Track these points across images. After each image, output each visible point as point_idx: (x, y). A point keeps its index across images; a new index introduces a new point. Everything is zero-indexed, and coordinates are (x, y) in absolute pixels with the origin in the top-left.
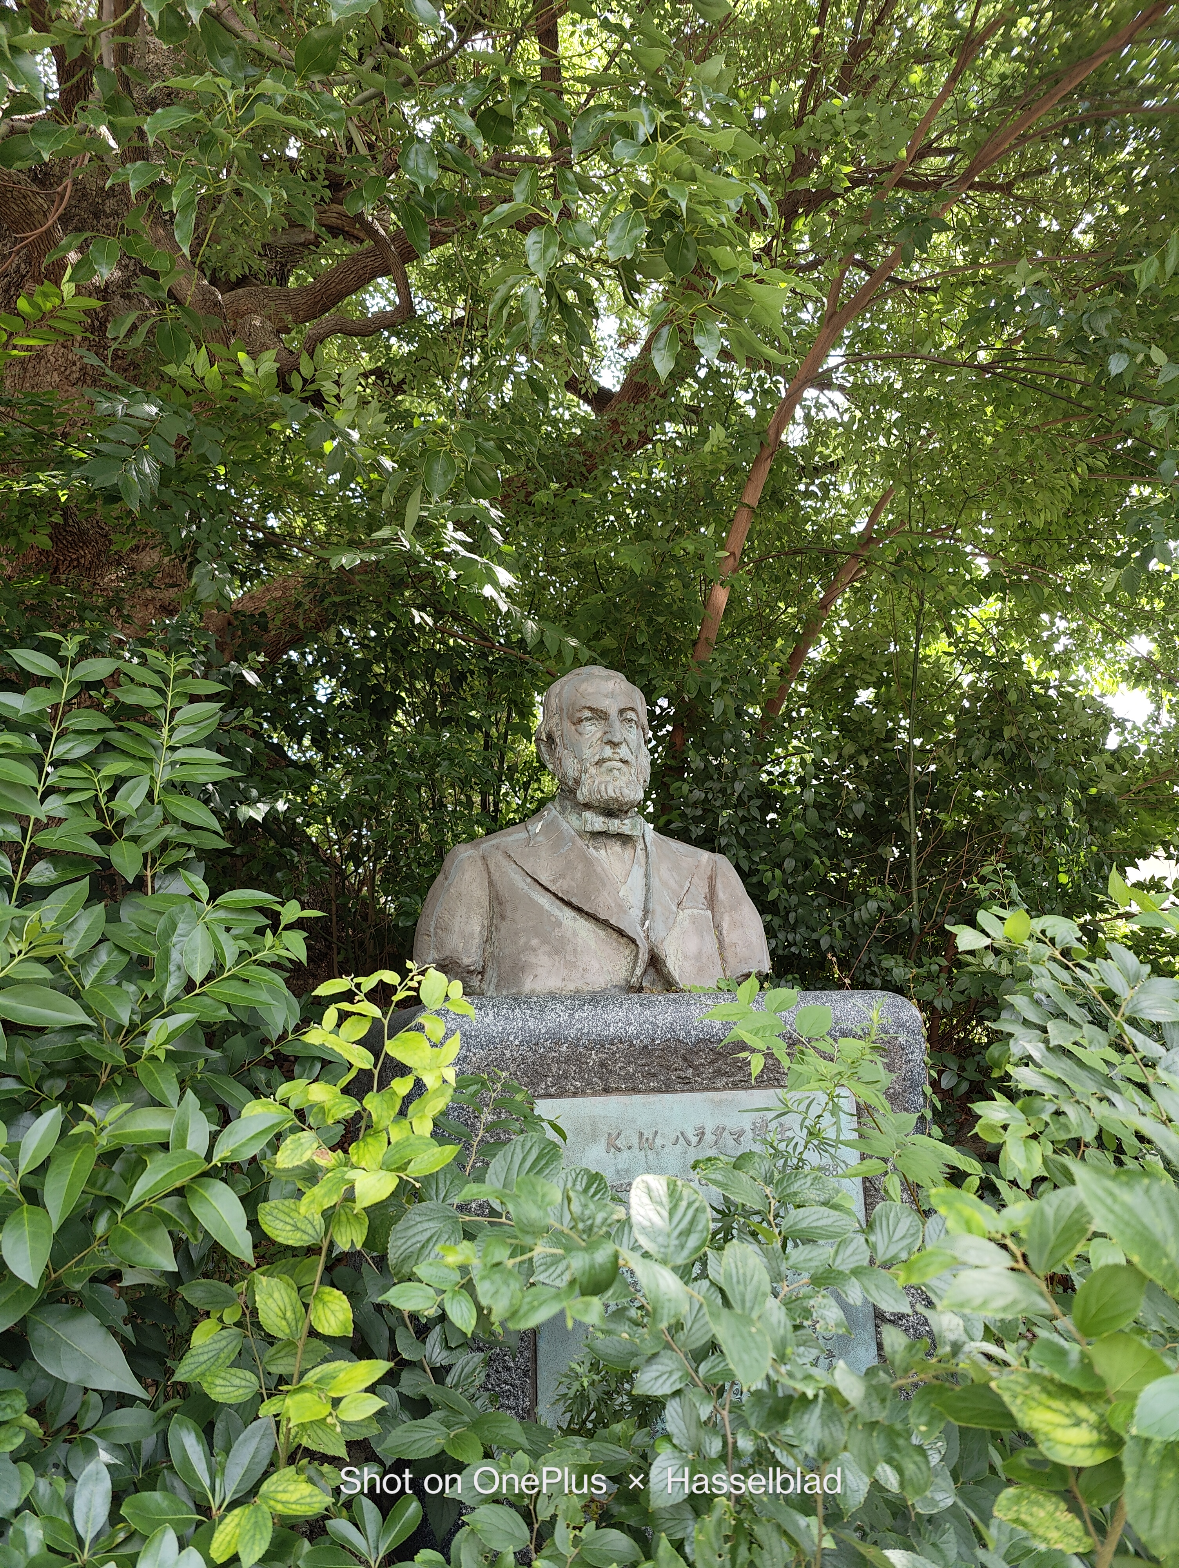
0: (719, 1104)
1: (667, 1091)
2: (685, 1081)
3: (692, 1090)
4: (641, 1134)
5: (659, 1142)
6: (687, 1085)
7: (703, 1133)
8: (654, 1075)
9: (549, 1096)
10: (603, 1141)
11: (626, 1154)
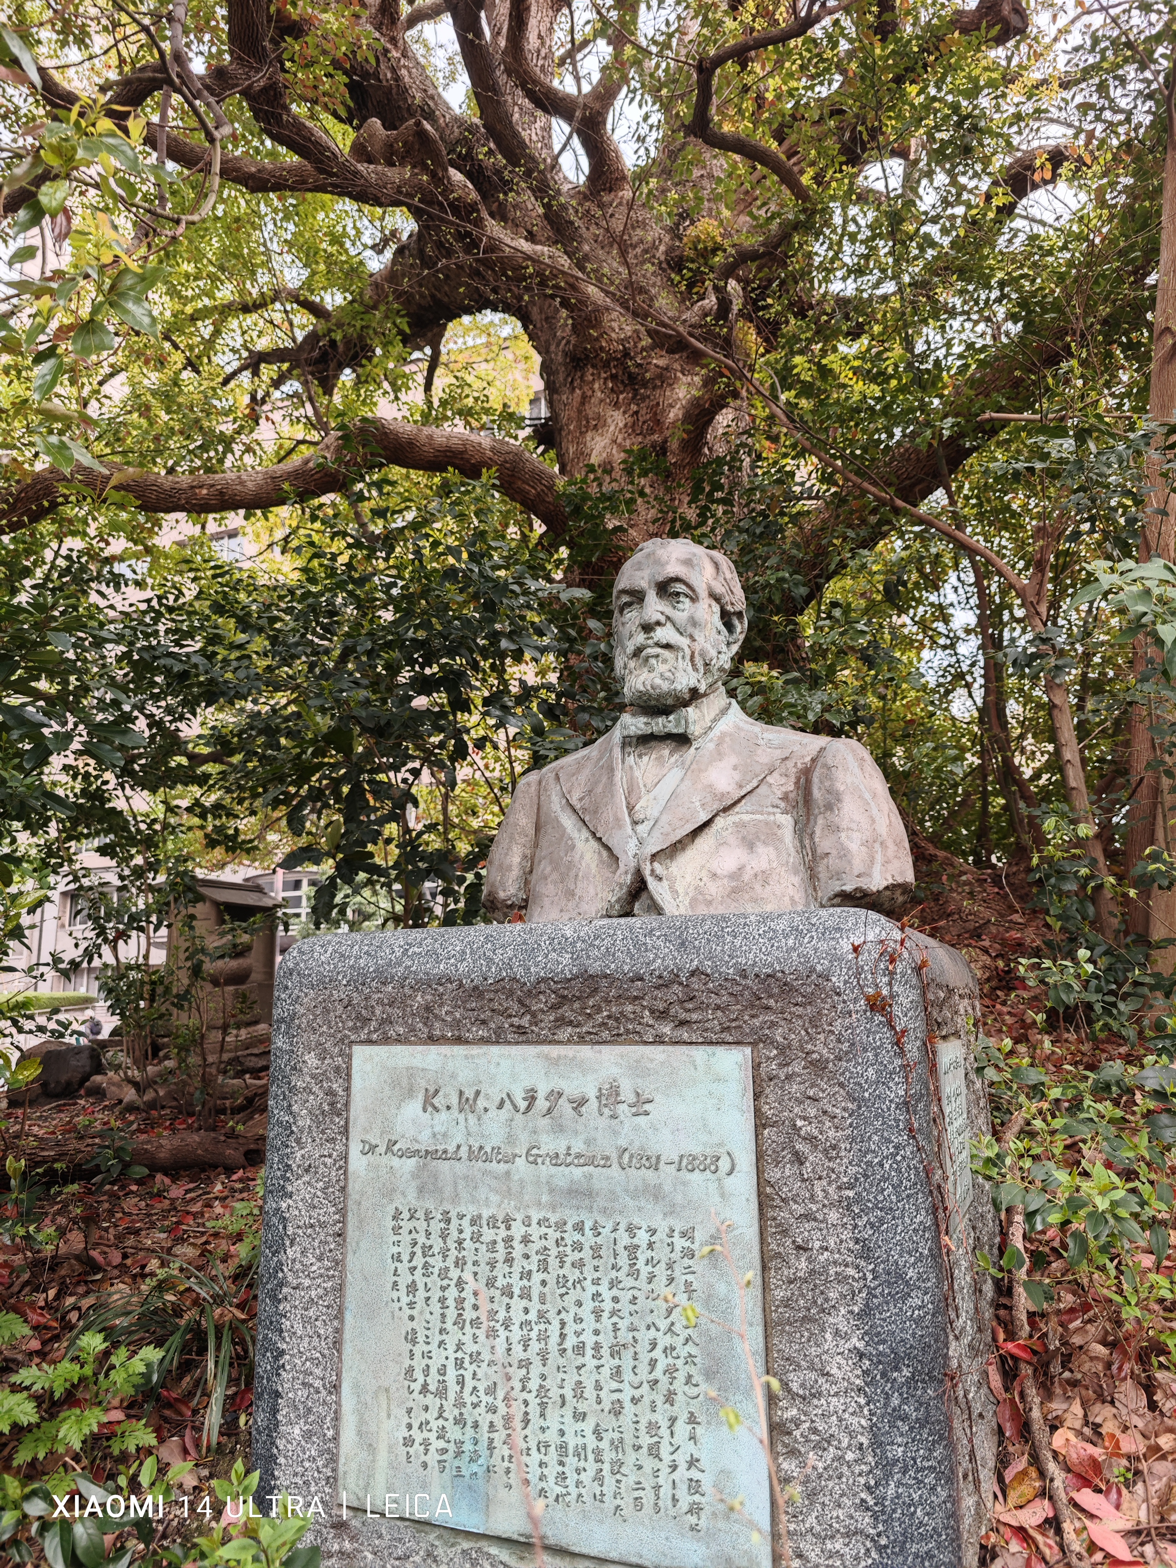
0: (555, 1062)
1: (497, 1043)
2: (520, 1030)
3: (528, 1042)
4: (461, 1093)
5: (481, 1103)
6: (522, 1036)
7: (533, 1099)
8: (484, 1022)
9: (370, 1042)
10: (421, 1097)
11: (444, 1115)
